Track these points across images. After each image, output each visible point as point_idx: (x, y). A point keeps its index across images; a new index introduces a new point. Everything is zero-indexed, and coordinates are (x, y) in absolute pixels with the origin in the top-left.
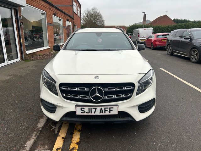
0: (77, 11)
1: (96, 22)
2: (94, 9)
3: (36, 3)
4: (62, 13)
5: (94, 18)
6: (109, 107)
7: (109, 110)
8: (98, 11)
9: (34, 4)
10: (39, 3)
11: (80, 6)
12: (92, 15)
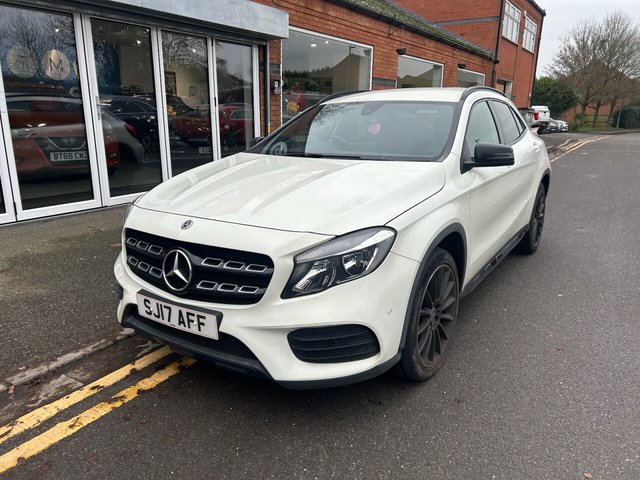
0: (521, 33)
1: (618, 65)
2: (614, 22)
3: (336, 25)
4: (439, 45)
5: (612, 53)
6: (196, 313)
7: (196, 323)
8: (631, 28)
9: (328, 27)
10: (347, 23)
11: (539, 15)
12: (603, 42)
